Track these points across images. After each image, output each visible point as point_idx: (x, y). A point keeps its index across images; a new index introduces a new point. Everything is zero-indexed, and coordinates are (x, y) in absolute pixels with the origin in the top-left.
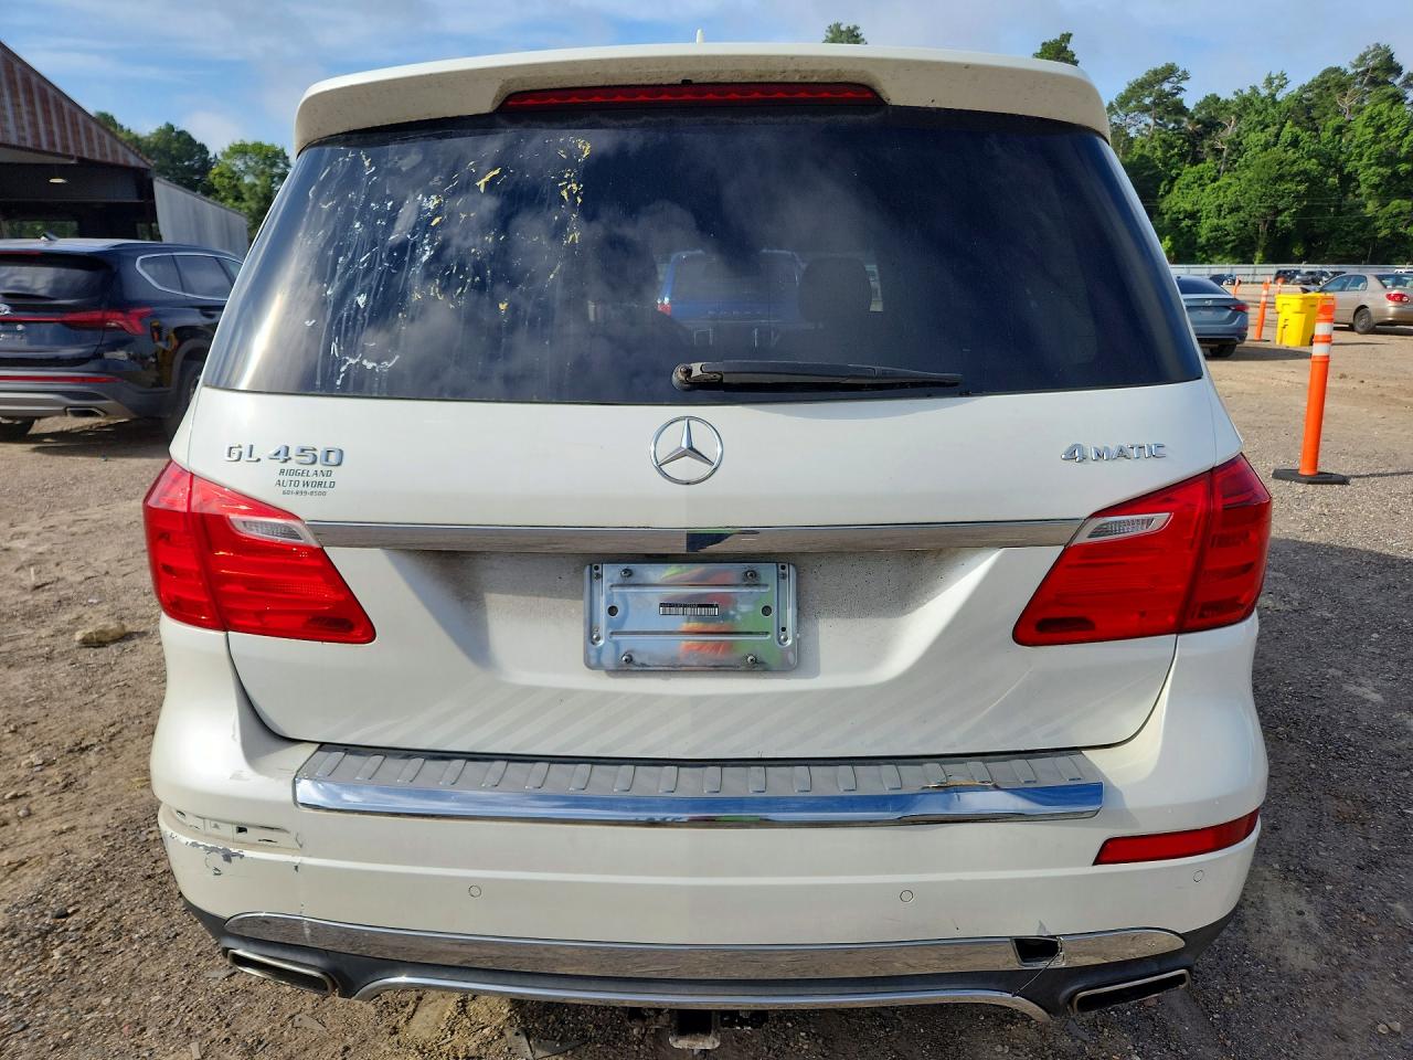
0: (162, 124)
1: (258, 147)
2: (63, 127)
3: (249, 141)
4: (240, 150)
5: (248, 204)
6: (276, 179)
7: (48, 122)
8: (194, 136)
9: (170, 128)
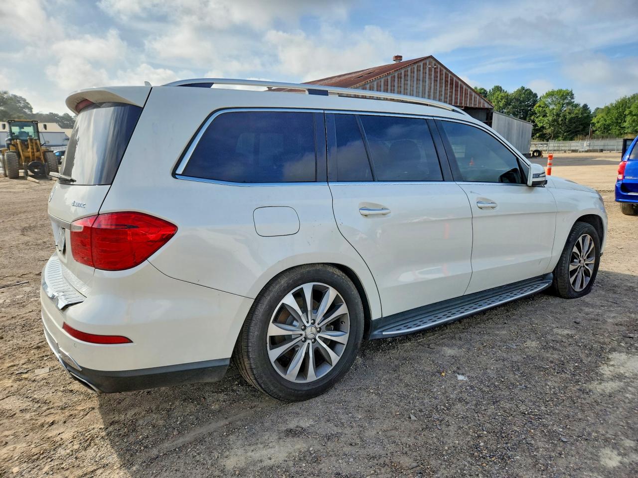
0: (519, 87)
1: (560, 91)
2: (461, 96)
3: (556, 89)
4: (551, 94)
5: (548, 118)
6: (565, 105)
7: (456, 95)
8: (532, 91)
9: (523, 88)
